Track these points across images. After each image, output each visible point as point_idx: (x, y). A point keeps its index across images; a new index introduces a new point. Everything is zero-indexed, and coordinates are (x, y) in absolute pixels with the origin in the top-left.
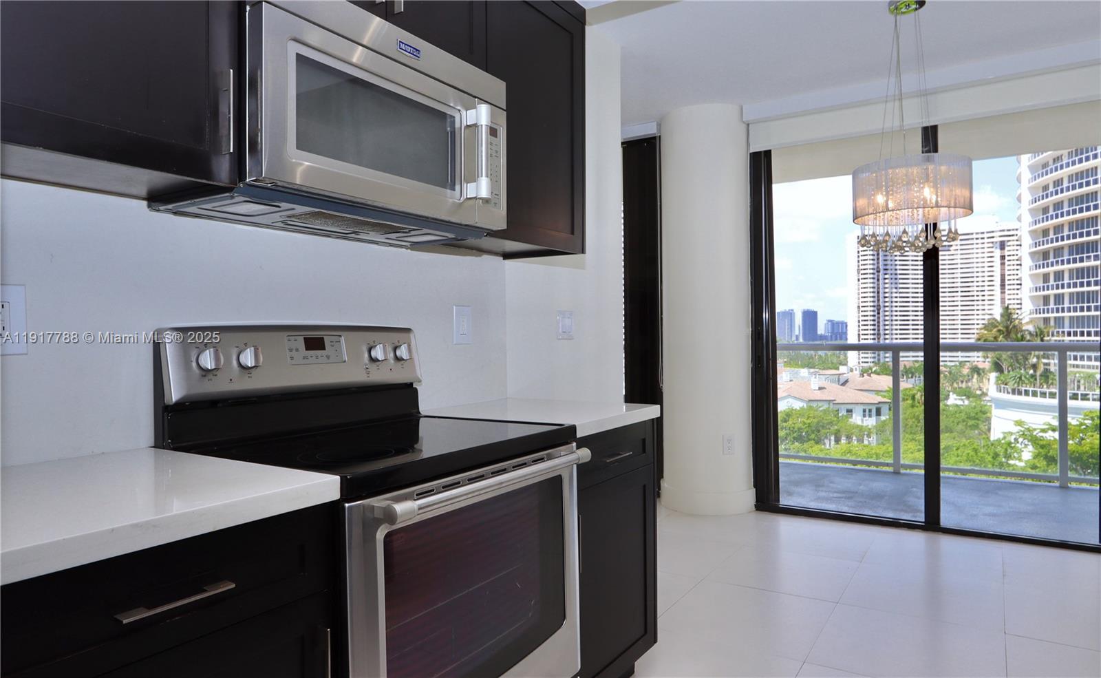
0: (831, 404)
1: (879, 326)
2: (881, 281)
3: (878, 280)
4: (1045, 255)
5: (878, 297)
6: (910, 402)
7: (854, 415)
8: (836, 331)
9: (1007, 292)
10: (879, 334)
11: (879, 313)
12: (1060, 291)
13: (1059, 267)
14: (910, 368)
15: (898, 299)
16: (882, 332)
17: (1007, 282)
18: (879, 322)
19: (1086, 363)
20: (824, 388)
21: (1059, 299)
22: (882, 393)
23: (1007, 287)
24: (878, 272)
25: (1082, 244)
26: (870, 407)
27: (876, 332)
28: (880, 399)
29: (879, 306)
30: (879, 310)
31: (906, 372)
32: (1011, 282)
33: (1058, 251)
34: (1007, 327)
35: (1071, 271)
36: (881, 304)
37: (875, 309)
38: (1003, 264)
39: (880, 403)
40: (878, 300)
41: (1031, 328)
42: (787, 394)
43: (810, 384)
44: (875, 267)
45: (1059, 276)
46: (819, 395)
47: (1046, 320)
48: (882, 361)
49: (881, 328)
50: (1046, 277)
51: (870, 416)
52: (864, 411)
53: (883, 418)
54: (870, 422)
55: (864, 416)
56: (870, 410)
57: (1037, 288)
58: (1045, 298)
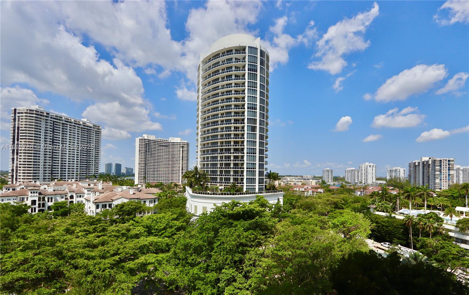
0: (138, 200)
2: (147, 155)
3: (146, 155)
4: (204, 151)
5: (146, 160)
6: (165, 197)
7: (146, 203)
12: (208, 163)
13: (208, 156)
15: (152, 162)
18: (146, 169)
19: (214, 184)
20: (135, 194)
21: (207, 165)
22: (155, 195)
24: (146, 152)
25: (214, 149)
30: (146, 165)
33: (208, 151)
34: (196, 173)
35: (211, 157)
39: (155, 198)
40: (146, 162)
42: (121, 197)
43: (130, 192)
44: (145, 150)
45: (208, 158)
46: (134, 196)
48: (146, 182)
49: (147, 171)
50: (204, 158)
51: (152, 203)
52: (150, 201)
53: (156, 203)
54: (152, 205)
55: (150, 203)
56: (152, 201)
57: (202, 161)
58: (204, 164)
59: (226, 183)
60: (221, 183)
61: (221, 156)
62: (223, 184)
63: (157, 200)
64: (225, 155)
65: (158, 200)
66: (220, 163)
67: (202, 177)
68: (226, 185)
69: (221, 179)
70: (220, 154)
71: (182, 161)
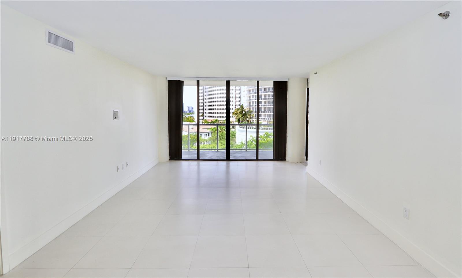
1: (203, 108)
3: (203, 94)
4: (250, 91)
5: (203, 99)
8: (189, 110)
9: (237, 100)
10: (203, 111)
11: (203, 105)
12: (253, 101)
13: (253, 94)
14: (213, 121)
15: (209, 100)
16: (204, 110)
17: (236, 97)
18: (203, 107)
20: (193, 128)
22: (209, 129)
23: (236, 98)
24: (203, 92)
26: (207, 133)
27: (203, 110)
28: (209, 131)
29: (203, 102)
30: (203, 103)
31: (212, 122)
32: (238, 97)
34: (242, 110)
36: (204, 102)
37: (202, 103)
38: (235, 92)
39: (209, 132)
40: (203, 101)
41: (246, 110)
44: (203, 90)
47: (250, 108)
48: (204, 119)
49: (204, 109)
51: (207, 136)
52: (205, 135)
53: (210, 136)
54: (207, 138)
55: (205, 136)
56: (207, 134)
57: (248, 100)
58: (250, 102)
59: (269, 119)
60: (265, 119)
61: (264, 95)
62: (267, 120)
63: (210, 134)
64: (268, 93)
65: (212, 134)
66: (264, 101)
67: (247, 114)
68: (269, 121)
69: (265, 115)
70: (263, 93)
71: (235, 100)
